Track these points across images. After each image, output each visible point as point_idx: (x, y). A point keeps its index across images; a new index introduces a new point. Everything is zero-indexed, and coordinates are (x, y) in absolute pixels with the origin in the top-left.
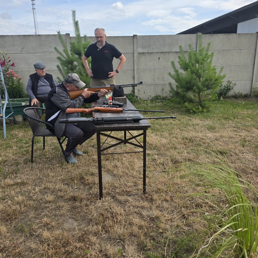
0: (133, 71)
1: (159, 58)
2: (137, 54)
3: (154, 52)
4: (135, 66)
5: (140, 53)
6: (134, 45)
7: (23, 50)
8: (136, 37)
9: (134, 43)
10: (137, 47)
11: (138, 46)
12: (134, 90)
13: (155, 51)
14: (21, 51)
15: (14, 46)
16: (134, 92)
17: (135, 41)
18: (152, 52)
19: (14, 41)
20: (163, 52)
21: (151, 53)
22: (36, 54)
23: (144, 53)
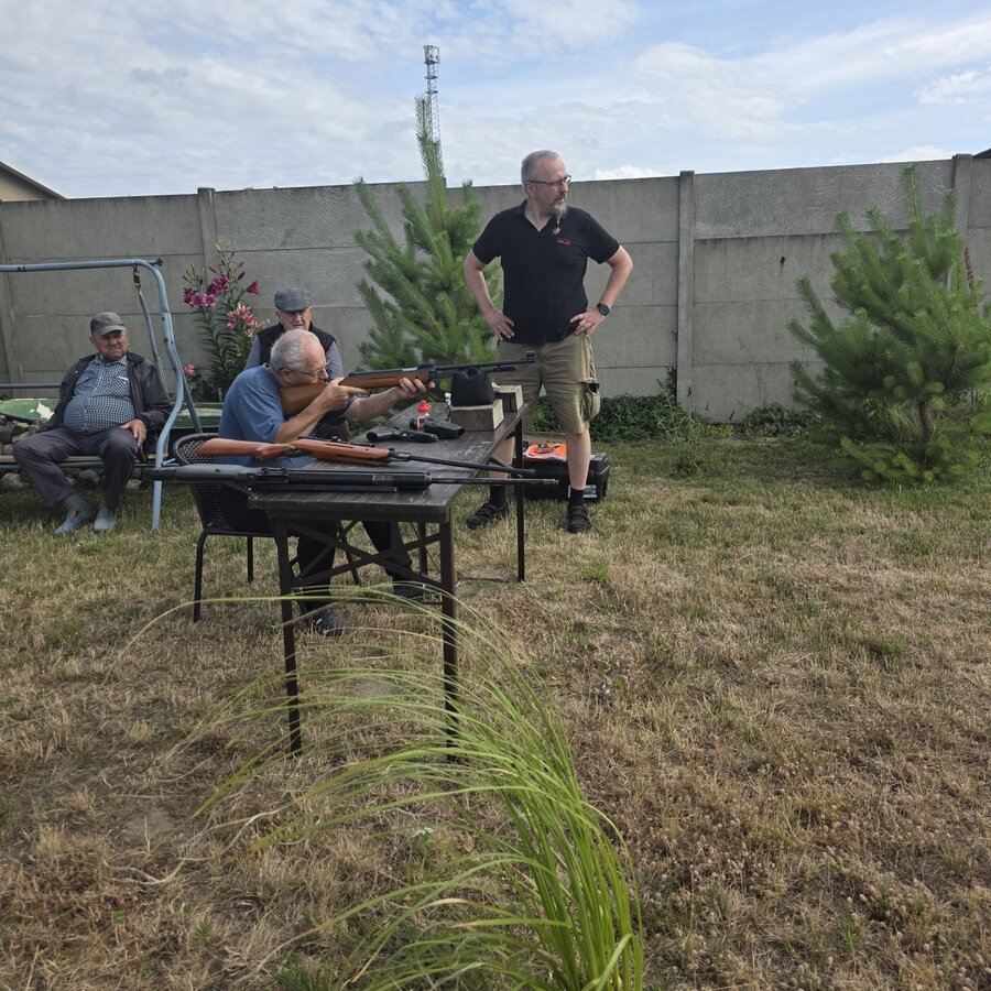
0: (675, 308)
1: (783, 260)
2: (692, 245)
3: (763, 237)
4: (683, 292)
5: (705, 241)
6: (681, 212)
7: (290, 240)
8: (689, 181)
9: (679, 203)
10: (693, 220)
11: (695, 213)
12: (675, 381)
13: (765, 232)
14: (284, 243)
15: (263, 225)
16: (674, 392)
17: (684, 196)
18: (755, 238)
19: (263, 210)
20: (802, 237)
21: (750, 239)
22: (330, 252)
23: (720, 240)
